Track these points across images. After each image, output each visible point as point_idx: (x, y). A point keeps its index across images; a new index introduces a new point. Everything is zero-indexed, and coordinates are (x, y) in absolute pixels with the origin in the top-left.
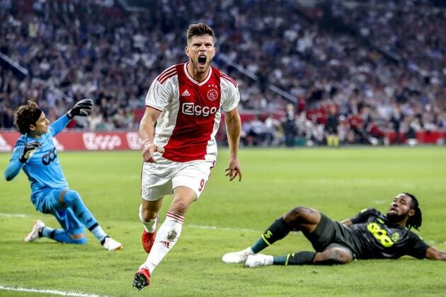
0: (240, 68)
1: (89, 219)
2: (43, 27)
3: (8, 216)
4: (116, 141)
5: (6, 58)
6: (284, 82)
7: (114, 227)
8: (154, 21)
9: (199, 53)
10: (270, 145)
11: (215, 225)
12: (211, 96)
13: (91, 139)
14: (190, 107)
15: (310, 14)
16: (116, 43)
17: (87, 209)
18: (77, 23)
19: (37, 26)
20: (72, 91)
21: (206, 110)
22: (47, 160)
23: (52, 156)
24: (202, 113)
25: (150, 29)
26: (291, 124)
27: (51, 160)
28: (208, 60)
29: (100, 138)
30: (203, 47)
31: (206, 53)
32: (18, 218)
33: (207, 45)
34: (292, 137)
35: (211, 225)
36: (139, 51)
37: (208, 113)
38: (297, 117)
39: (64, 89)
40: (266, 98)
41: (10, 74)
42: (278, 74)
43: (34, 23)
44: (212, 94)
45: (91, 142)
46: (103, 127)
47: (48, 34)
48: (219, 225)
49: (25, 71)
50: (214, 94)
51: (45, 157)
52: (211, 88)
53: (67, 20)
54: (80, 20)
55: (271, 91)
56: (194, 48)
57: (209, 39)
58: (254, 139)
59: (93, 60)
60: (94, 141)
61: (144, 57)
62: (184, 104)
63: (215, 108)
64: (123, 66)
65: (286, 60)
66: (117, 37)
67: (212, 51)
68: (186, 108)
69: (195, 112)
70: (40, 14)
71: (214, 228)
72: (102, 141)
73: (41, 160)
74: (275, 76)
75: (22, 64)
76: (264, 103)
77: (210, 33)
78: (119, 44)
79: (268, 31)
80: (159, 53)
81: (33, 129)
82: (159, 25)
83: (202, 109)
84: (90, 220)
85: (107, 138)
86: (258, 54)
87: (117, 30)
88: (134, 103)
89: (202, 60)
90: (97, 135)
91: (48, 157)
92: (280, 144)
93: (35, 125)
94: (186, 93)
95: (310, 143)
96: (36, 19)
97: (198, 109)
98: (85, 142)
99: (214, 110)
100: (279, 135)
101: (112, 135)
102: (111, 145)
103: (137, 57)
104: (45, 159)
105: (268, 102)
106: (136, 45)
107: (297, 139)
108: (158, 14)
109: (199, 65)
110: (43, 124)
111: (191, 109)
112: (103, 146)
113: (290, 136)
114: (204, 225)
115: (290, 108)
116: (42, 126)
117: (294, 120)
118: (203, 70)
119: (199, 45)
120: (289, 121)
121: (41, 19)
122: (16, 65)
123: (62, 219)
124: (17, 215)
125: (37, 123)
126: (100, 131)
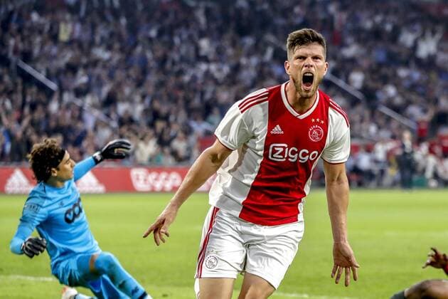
0: (341, 83)
1: (133, 288)
2: (78, 27)
3: (31, 279)
4: (175, 179)
5: (28, 68)
6: (398, 101)
7: (171, 294)
8: (227, 19)
9: (304, 69)
10: (380, 186)
11: (307, 293)
12: (314, 135)
13: (141, 177)
14: (281, 150)
15: (433, 11)
16: (175, 48)
17: (130, 276)
18: (123, 21)
19: (70, 27)
20: (116, 113)
21: (304, 155)
22: (70, 217)
23: (77, 209)
24: (298, 158)
25: (221, 31)
26: (408, 158)
27: (75, 216)
28: (316, 80)
29: (153, 176)
30: (310, 61)
31: (313, 69)
32: (44, 282)
33: (315, 58)
34: (409, 175)
35: (301, 292)
36: (205, 59)
37: (306, 158)
38: (416, 148)
39: (106, 110)
40: (376, 123)
41: (34, 89)
42: (391, 91)
43: (66, 22)
44: (315, 132)
45: (142, 182)
46: (159, 161)
47: (86, 37)
48: (311, 292)
49: (53, 86)
50: (319, 132)
51: (68, 212)
52: (316, 123)
53: (110, 18)
54: (128, 17)
55: (383, 114)
56: (297, 62)
57: (318, 50)
58: (360, 178)
59: (144, 71)
60: (145, 180)
61: (213, 67)
62: (272, 146)
63: (316, 152)
64: (186, 78)
65: (403, 73)
66: (177, 40)
67: (322, 67)
68: (274, 152)
69: (288, 157)
70: (74, 10)
71: (306, 296)
72: (156, 179)
73: (63, 217)
74: (385, 92)
75: (49, 76)
76: (373, 129)
77: (319, 41)
78: (178, 51)
79: (377, 34)
80: (233, 62)
81: (55, 175)
82: (233, 24)
83: (298, 152)
84: (136, 290)
85: (163, 175)
86: (365, 63)
87: (176, 31)
88: (199, 128)
89: (308, 79)
90: (150, 171)
91: (72, 213)
92: (394, 185)
93: (58, 169)
94: (277, 130)
95: (433, 183)
96: (68, 16)
97: (293, 153)
98: (134, 180)
99: (315, 154)
100: (392, 173)
101: (169, 171)
102: (168, 186)
103: (203, 67)
104: (68, 216)
105: (379, 128)
106: (203, 53)
107: (416, 178)
108: (231, 12)
109: (303, 87)
110: (68, 166)
111: (283, 154)
112: (158, 186)
113: (407, 173)
114: (291, 292)
115: (407, 136)
116: (65, 170)
117: (412, 152)
118: (310, 94)
119: (303, 58)
120: (405, 154)
121: (76, 17)
122: (41, 77)
123: (97, 291)
124: (42, 279)
125: (61, 165)
126: (153, 165)
